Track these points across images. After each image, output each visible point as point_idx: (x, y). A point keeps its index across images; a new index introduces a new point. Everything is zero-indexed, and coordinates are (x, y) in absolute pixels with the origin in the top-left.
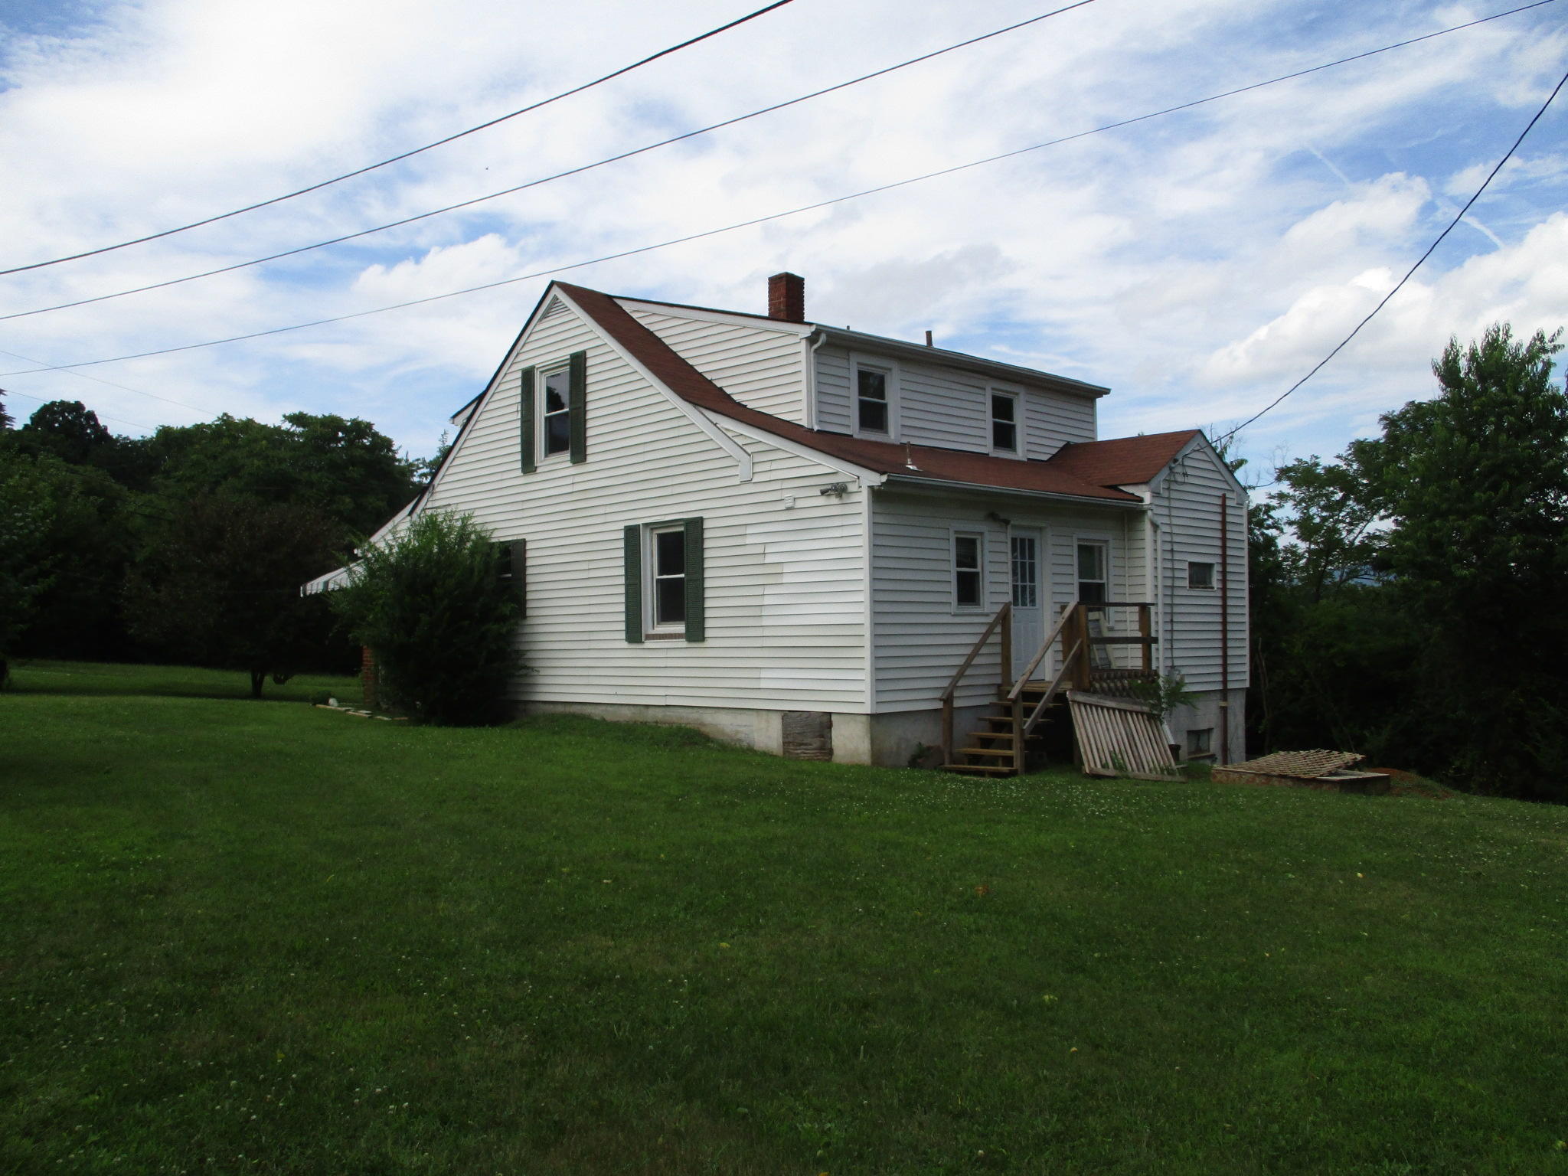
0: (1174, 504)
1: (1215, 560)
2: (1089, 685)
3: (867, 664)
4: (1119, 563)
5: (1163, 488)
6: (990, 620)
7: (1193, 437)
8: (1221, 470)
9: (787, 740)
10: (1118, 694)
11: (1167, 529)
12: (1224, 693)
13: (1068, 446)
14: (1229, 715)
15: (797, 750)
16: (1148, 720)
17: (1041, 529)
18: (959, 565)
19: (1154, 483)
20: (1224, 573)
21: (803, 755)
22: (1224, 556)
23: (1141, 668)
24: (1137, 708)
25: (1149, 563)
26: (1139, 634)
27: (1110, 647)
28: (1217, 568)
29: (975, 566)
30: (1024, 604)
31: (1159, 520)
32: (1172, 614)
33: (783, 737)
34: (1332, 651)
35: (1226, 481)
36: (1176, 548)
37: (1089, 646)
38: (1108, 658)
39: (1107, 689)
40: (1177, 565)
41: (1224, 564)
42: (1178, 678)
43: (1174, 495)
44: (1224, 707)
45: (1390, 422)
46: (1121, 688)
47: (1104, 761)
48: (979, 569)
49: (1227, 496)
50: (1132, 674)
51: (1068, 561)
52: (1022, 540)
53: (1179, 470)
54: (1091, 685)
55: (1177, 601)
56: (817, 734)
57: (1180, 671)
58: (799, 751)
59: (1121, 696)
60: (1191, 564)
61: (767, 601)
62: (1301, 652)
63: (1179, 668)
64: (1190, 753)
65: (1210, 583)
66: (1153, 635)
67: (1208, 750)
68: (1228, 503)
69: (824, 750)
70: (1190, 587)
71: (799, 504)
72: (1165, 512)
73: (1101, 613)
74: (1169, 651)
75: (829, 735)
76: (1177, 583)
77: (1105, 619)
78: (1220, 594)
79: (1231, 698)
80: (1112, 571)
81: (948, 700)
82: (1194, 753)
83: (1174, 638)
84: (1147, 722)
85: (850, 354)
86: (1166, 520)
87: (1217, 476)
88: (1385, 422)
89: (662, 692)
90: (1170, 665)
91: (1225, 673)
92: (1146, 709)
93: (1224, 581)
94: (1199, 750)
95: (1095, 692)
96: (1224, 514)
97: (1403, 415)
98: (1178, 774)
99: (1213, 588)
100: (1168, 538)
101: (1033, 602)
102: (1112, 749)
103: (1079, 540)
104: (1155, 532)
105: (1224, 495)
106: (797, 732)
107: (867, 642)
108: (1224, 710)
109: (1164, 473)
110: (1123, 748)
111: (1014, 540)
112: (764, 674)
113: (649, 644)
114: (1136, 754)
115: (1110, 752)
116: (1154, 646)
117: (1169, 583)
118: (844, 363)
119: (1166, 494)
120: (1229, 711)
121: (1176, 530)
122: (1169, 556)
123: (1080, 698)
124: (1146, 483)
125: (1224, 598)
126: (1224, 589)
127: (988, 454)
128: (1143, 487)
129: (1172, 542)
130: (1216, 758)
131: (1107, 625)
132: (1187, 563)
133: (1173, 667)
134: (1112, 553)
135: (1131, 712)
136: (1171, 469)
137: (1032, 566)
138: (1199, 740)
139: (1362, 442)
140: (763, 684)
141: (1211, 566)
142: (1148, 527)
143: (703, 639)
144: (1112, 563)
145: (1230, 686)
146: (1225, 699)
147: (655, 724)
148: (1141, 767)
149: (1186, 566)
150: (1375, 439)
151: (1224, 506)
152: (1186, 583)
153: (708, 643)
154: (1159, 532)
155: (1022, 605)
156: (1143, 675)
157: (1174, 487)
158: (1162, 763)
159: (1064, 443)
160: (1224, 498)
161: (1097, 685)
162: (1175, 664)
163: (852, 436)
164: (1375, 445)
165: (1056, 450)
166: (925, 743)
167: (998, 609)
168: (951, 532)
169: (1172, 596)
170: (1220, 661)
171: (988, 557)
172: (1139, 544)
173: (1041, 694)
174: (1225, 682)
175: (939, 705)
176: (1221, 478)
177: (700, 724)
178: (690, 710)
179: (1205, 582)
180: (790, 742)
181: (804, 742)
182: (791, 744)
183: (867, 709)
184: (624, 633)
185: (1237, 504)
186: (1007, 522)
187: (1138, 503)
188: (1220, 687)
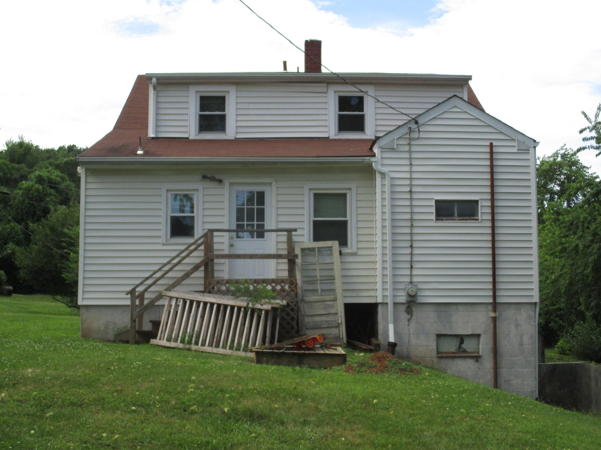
0: (417, 155)
1: (480, 197)
4: (366, 204)
5: (399, 145)
8: (492, 125)
11: (404, 175)
12: (494, 306)
14: (499, 322)
17: (270, 184)
19: (383, 141)
20: (495, 207)
22: (493, 193)
25: (378, 202)
28: (484, 204)
29: (191, 212)
32: (411, 240)
35: (500, 133)
36: (417, 189)
40: (419, 203)
41: (493, 200)
43: (416, 149)
44: (494, 316)
47: (174, 337)
48: (196, 213)
49: (494, 144)
51: (297, 205)
52: (250, 193)
53: (423, 128)
55: (417, 231)
60: (441, 201)
65: (474, 215)
68: (501, 150)
70: (436, 220)
72: (403, 162)
74: (408, 270)
76: (419, 217)
78: (487, 224)
80: (356, 211)
83: (416, 260)
85: (190, 87)
86: (405, 169)
90: (409, 280)
91: (495, 289)
93: (494, 214)
96: (492, 159)
99: (476, 219)
100: (406, 182)
102: (189, 330)
103: (314, 189)
104: (383, 178)
105: (491, 144)
108: (494, 319)
109: (400, 133)
110: (203, 330)
118: (184, 93)
119: (403, 148)
121: (419, 175)
122: (406, 196)
123: (176, 294)
125: (494, 228)
126: (494, 220)
127: (328, 138)
129: (410, 185)
130: (485, 358)
132: (434, 201)
133: (411, 283)
134: (356, 197)
136: (410, 129)
137: (261, 211)
138: (462, 343)
141: (473, 202)
142: (377, 175)
144: (355, 205)
145: (503, 300)
146: (494, 310)
149: (433, 203)
152: (433, 217)
154: (388, 178)
155: (248, 237)
157: (418, 142)
160: (491, 146)
162: (415, 280)
163: (188, 138)
168: (164, 191)
169: (411, 227)
170: (487, 279)
171: (203, 206)
174: (494, 297)
176: (493, 131)
185: (518, 150)
186: (220, 181)
187: (364, 159)
188: (491, 300)
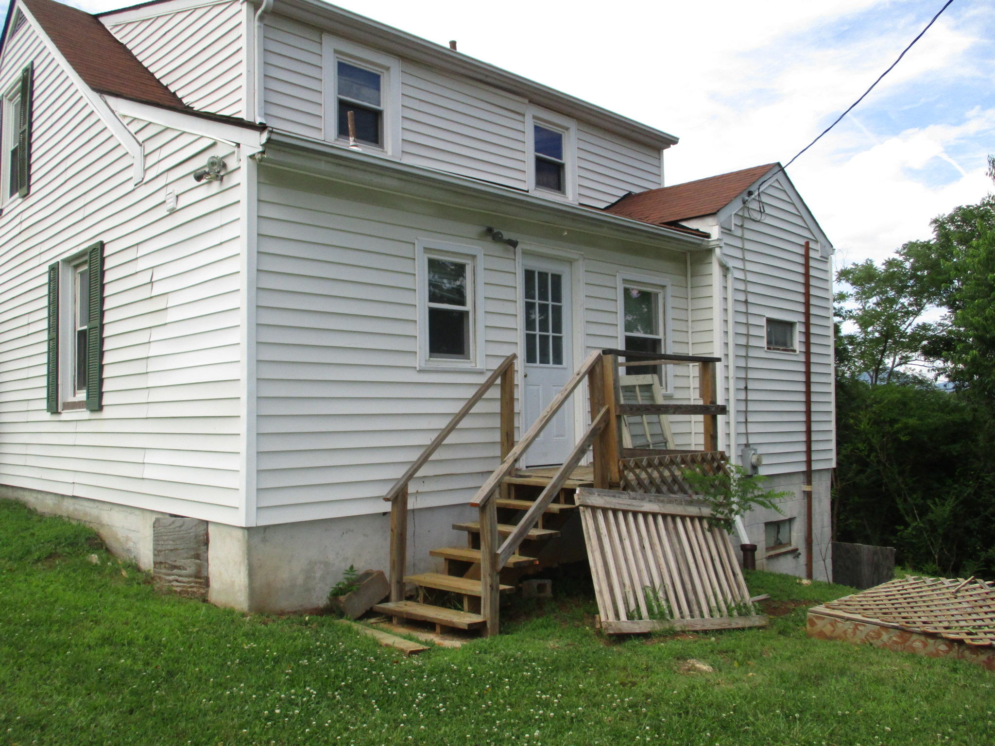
0: (748, 246)
1: (799, 319)
2: (617, 475)
3: (241, 445)
4: (681, 315)
5: (735, 225)
6: (482, 380)
7: (771, 169)
8: (803, 216)
9: (159, 559)
10: (664, 488)
11: (740, 275)
12: (808, 475)
13: (629, 195)
14: (813, 500)
15: (169, 575)
16: (710, 530)
17: (570, 262)
18: (433, 298)
19: (723, 215)
20: (807, 334)
21: (175, 583)
22: (807, 314)
23: (702, 448)
24: (693, 510)
25: (717, 314)
26: (701, 402)
27: (666, 418)
28: (799, 329)
29: (463, 303)
30: (544, 360)
31: (731, 263)
32: (746, 379)
33: (155, 555)
34: (896, 426)
35: (809, 229)
36: (751, 299)
37: (619, 417)
38: (662, 434)
39: (646, 482)
40: (752, 320)
41: (807, 324)
42: (754, 459)
43: (748, 235)
44: (808, 492)
45: (940, 224)
46: (670, 480)
47: (633, 606)
48: (468, 307)
49: (810, 246)
50: (690, 458)
51: (609, 306)
52: (543, 275)
53: (755, 205)
54: (622, 476)
55: (752, 364)
56: (193, 553)
57: (755, 450)
58: (171, 578)
59: (671, 491)
60: (770, 321)
61: (154, 350)
62: (868, 427)
63: (755, 447)
64: (768, 549)
65: (792, 345)
66: (720, 401)
67: (790, 544)
68: (812, 254)
69: (200, 578)
70: (768, 348)
71: (184, 201)
72: (738, 254)
73: (656, 377)
74: (743, 425)
75: (206, 555)
76: (753, 342)
77: (661, 385)
78: (803, 358)
79: (815, 479)
80: (671, 325)
81: (399, 497)
82: (773, 548)
83: (749, 409)
84: (708, 534)
85: (323, 36)
86: (739, 264)
87: (799, 222)
88: (934, 225)
89: (69, 478)
90: (745, 442)
91: (809, 452)
92: (706, 511)
93: (807, 344)
94: (779, 544)
95: (627, 487)
96: (807, 266)
97: (951, 219)
98: (753, 613)
99: (794, 351)
100: (741, 286)
101: (558, 359)
102: (648, 584)
103: (625, 281)
104: (725, 276)
105: (808, 244)
106: (169, 547)
107: (242, 409)
108: (808, 495)
109: (736, 206)
110: (668, 581)
111: (529, 275)
112: (150, 458)
113: (66, 415)
114: (689, 586)
115: (644, 588)
116: (720, 418)
117: (743, 341)
118: (314, 48)
119: (738, 232)
120: (813, 496)
121: (751, 277)
122: (742, 308)
123: (597, 499)
124: (713, 214)
125: (808, 363)
126: (808, 353)
127: (527, 192)
128: (710, 221)
129: (745, 292)
130: (800, 554)
131: (664, 391)
132: (765, 319)
133: (747, 445)
134: (670, 302)
135: (683, 518)
136: (744, 202)
137: (557, 311)
138: (778, 532)
139: (915, 244)
140: (148, 473)
141: (791, 325)
142: (715, 270)
143: (100, 408)
144: (670, 314)
145: (815, 466)
146: (809, 482)
147: (67, 519)
148: (695, 607)
149: (764, 322)
150: (926, 240)
151: (807, 257)
152: (764, 343)
153: (107, 413)
154: (729, 276)
155: (541, 362)
156: (704, 460)
157: (749, 225)
158: (729, 597)
159: (627, 193)
160: (807, 247)
161: (631, 476)
162: (750, 442)
164: (926, 246)
165: (616, 199)
166: (362, 566)
167: (496, 364)
168: (419, 249)
169: (746, 357)
170: (803, 438)
171: (482, 291)
172: (705, 292)
173: (539, 489)
174: (809, 462)
175: (387, 507)
176: (803, 225)
177: (98, 524)
178: (91, 504)
179: (785, 344)
180: (161, 563)
181: (177, 564)
182: (163, 566)
183: (240, 520)
184: (45, 401)
185: (821, 257)
186: (514, 244)
187: (703, 240)
188: (803, 468)
